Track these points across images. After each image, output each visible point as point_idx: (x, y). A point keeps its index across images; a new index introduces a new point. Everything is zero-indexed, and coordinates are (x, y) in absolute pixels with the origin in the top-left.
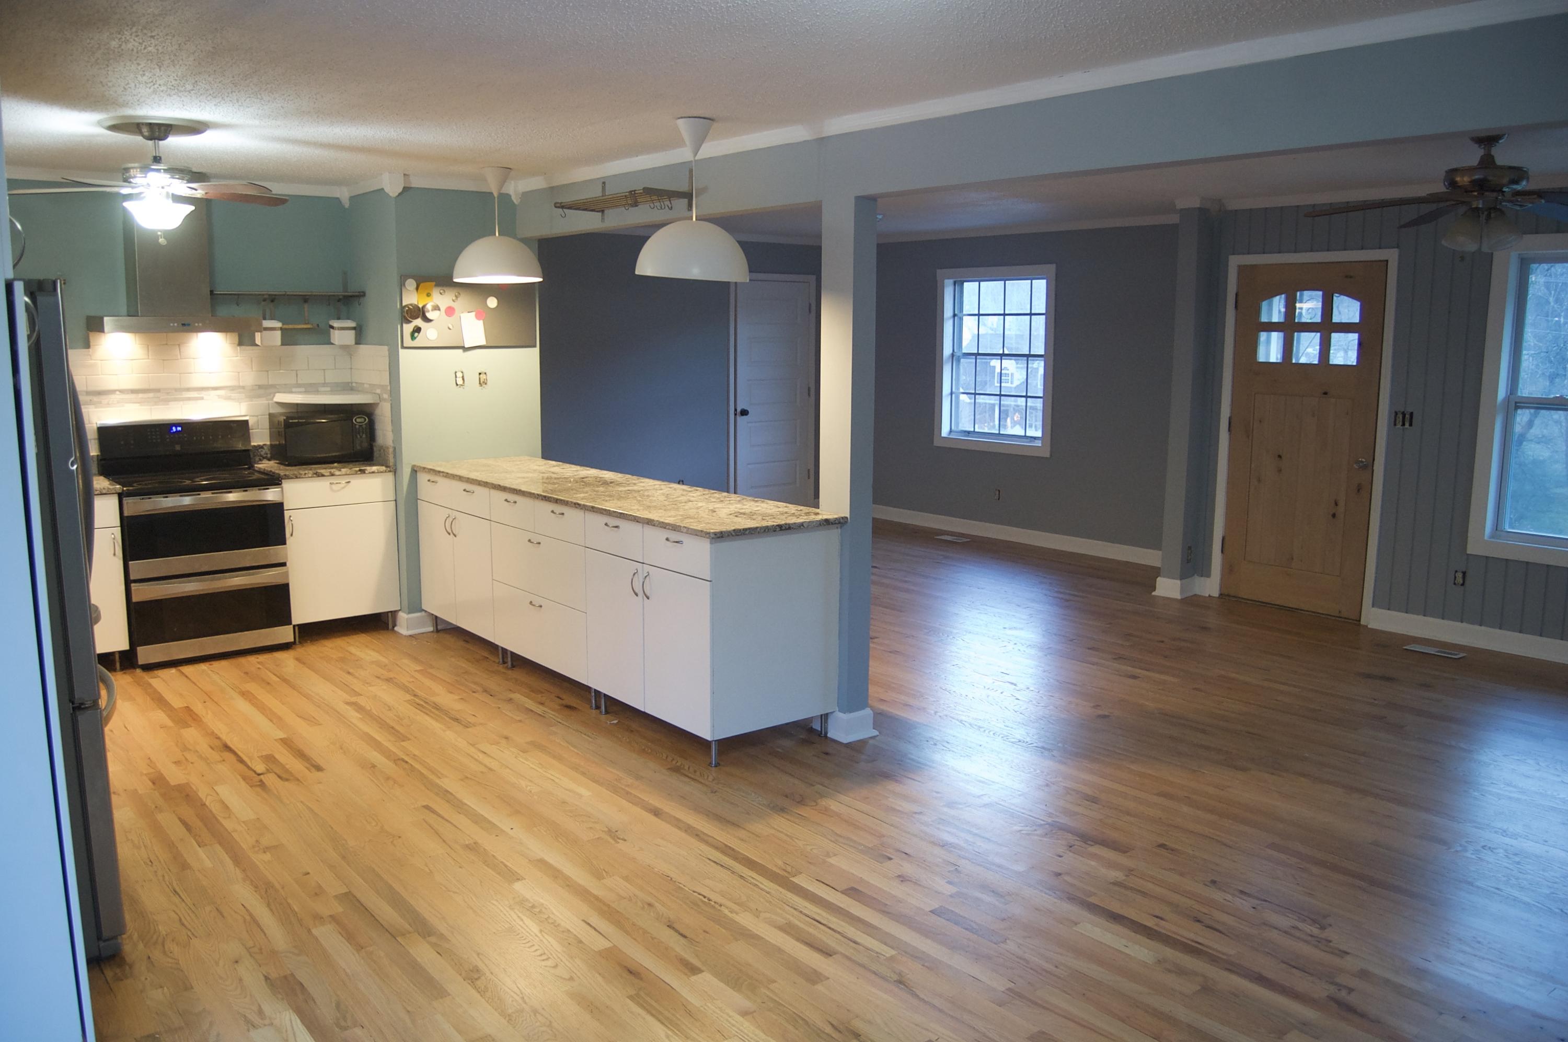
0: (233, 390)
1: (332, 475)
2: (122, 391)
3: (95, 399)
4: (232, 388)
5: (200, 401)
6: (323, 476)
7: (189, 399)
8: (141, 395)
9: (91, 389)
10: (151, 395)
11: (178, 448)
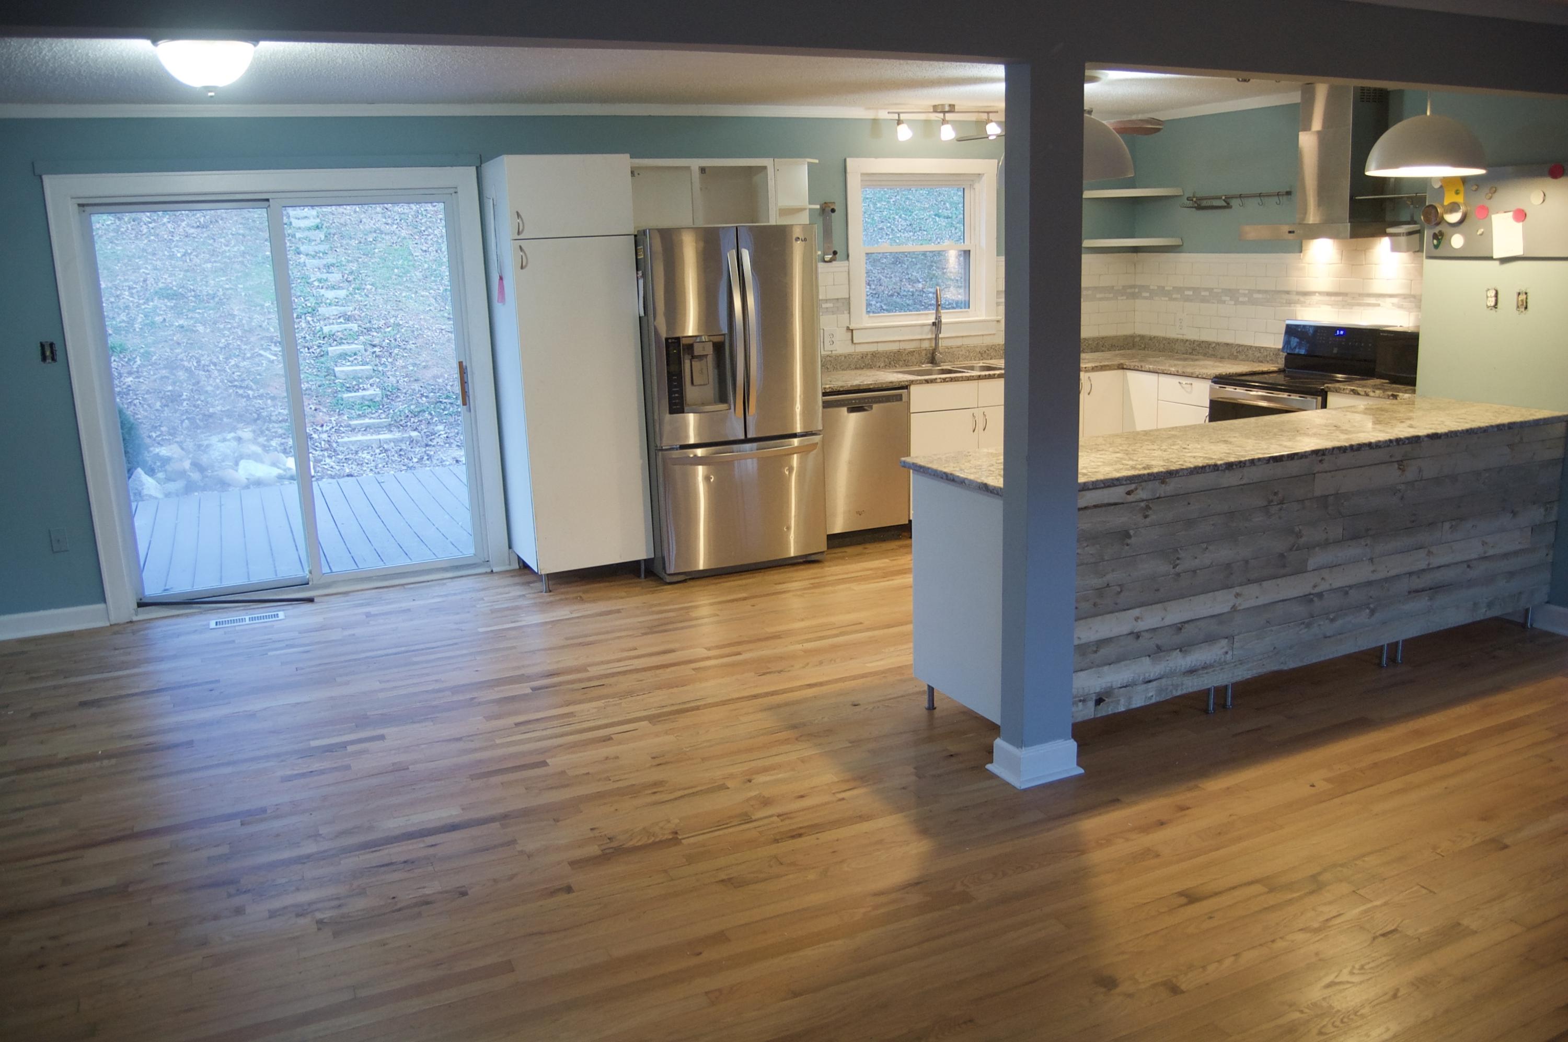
0: (1405, 298)
1: (1367, 395)
2: (1320, 293)
3: (1302, 299)
4: (1405, 297)
5: (1377, 308)
6: (1359, 394)
7: (1369, 305)
8: (1333, 298)
9: (1300, 289)
10: (1340, 298)
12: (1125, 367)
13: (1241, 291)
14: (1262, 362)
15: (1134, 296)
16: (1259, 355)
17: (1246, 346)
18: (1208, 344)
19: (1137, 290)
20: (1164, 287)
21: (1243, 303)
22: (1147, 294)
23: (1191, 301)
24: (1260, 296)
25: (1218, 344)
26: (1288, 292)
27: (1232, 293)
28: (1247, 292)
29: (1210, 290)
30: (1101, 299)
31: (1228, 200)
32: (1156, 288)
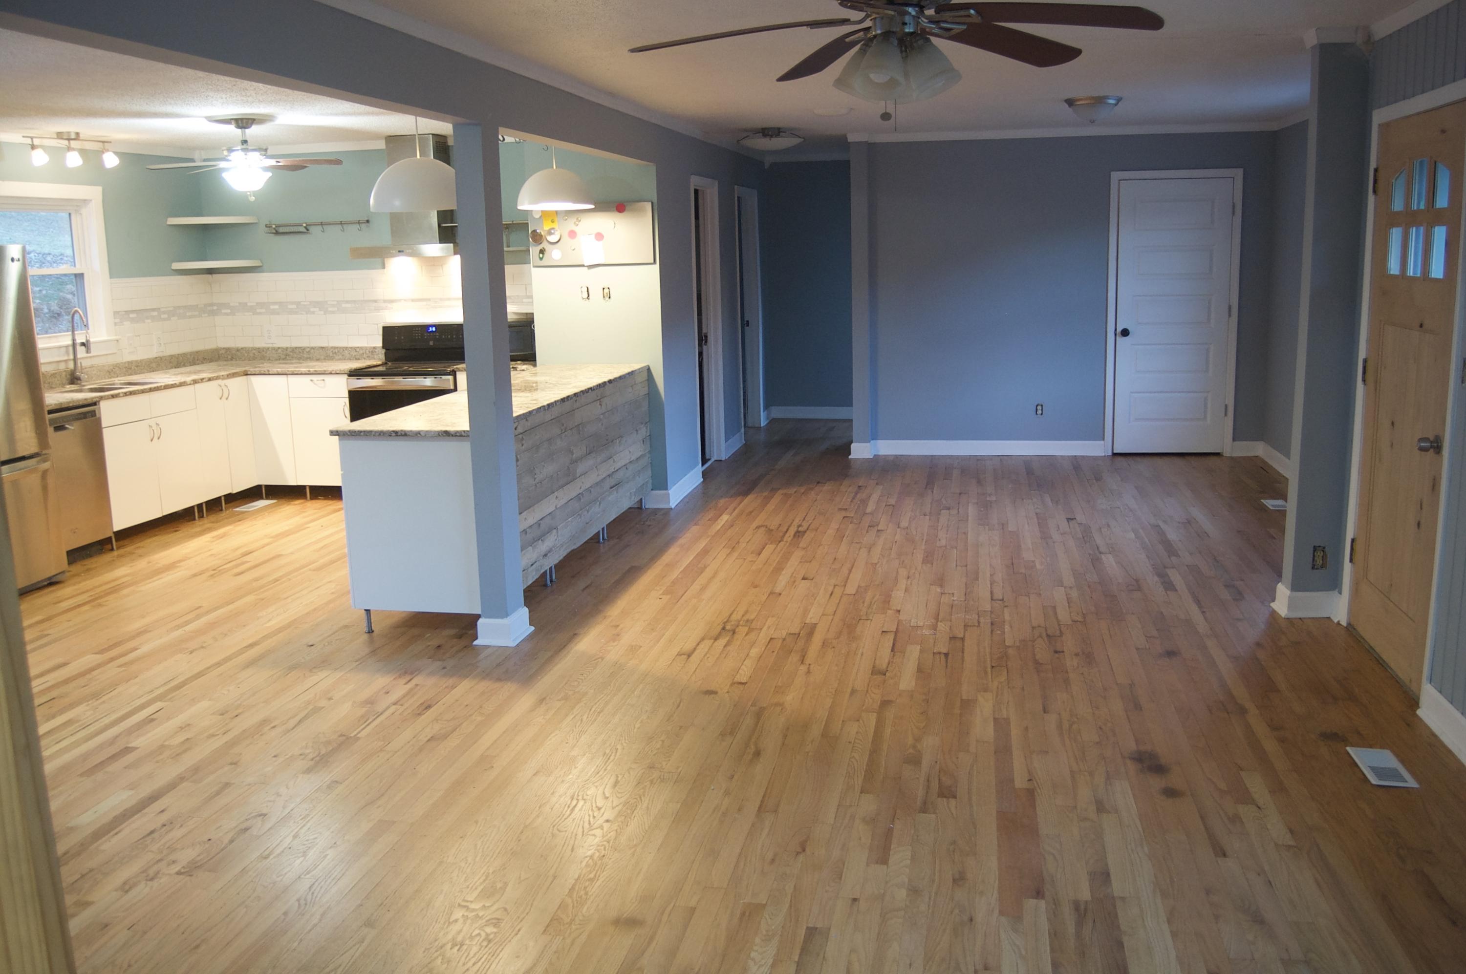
2: (406, 300)
3: (389, 305)
8: (418, 303)
9: (385, 298)
10: (424, 303)
11: (431, 343)
12: (249, 373)
13: (329, 303)
14: (359, 359)
15: (213, 313)
16: (356, 353)
17: (340, 348)
18: (303, 349)
19: (215, 308)
20: (246, 303)
21: (333, 312)
22: (229, 311)
23: (278, 314)
24: (349, 305)
25: (313, 348)
26: (376, 301)
27: (321, 305)
28: (335, 303)
29: (298, 303)
30: (190, 317)
31: (308, 227)
32: (238, 304)
